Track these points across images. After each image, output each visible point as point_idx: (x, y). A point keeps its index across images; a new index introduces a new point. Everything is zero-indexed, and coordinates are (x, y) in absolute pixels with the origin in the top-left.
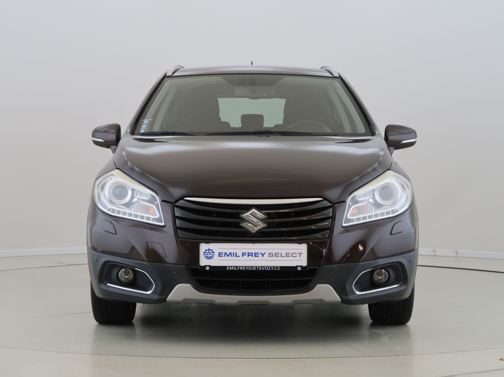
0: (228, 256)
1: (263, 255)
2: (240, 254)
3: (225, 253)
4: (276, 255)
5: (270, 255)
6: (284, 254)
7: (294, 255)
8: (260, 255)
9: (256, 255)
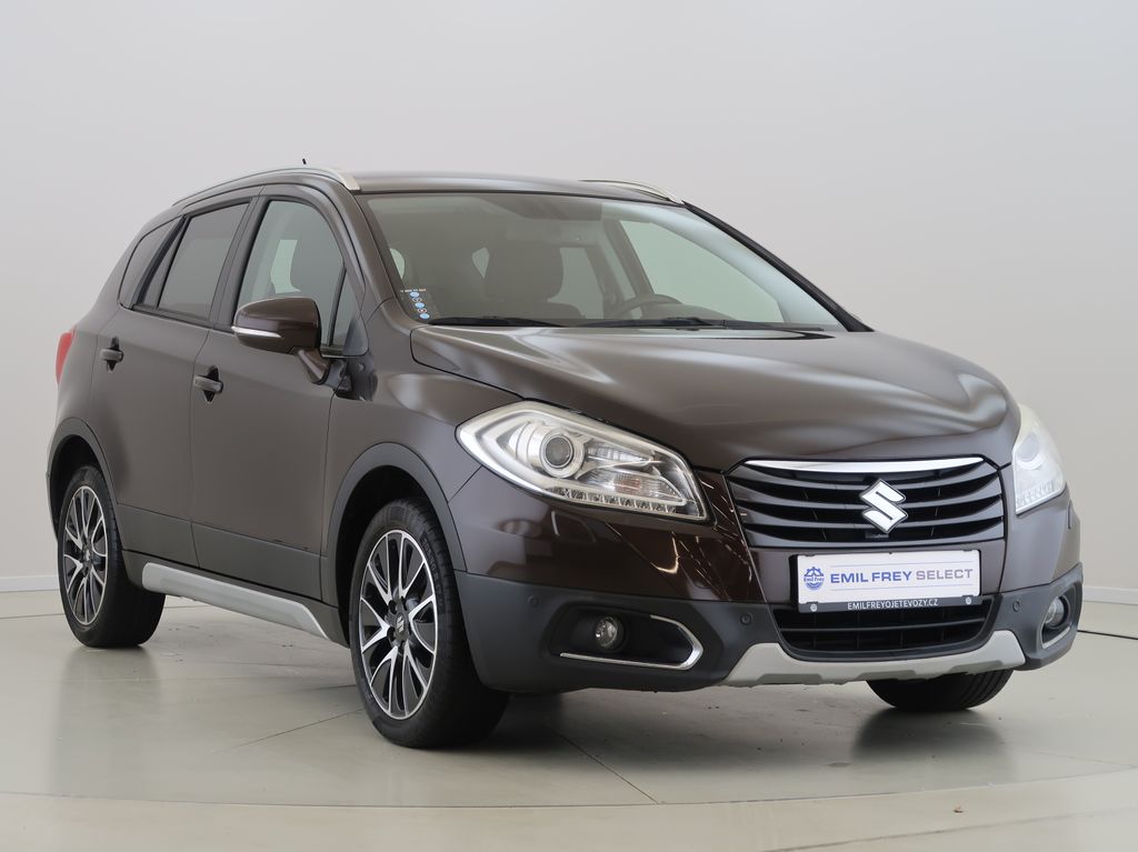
0: (848, 581)
1: (907, 577)
2: (868, 576)
3: (843, 575)
4: (930, 575)
5: (921, 576)
6: (942, 574)
7: (959, 574)
8: (903, 577)
9: (896, 576)
